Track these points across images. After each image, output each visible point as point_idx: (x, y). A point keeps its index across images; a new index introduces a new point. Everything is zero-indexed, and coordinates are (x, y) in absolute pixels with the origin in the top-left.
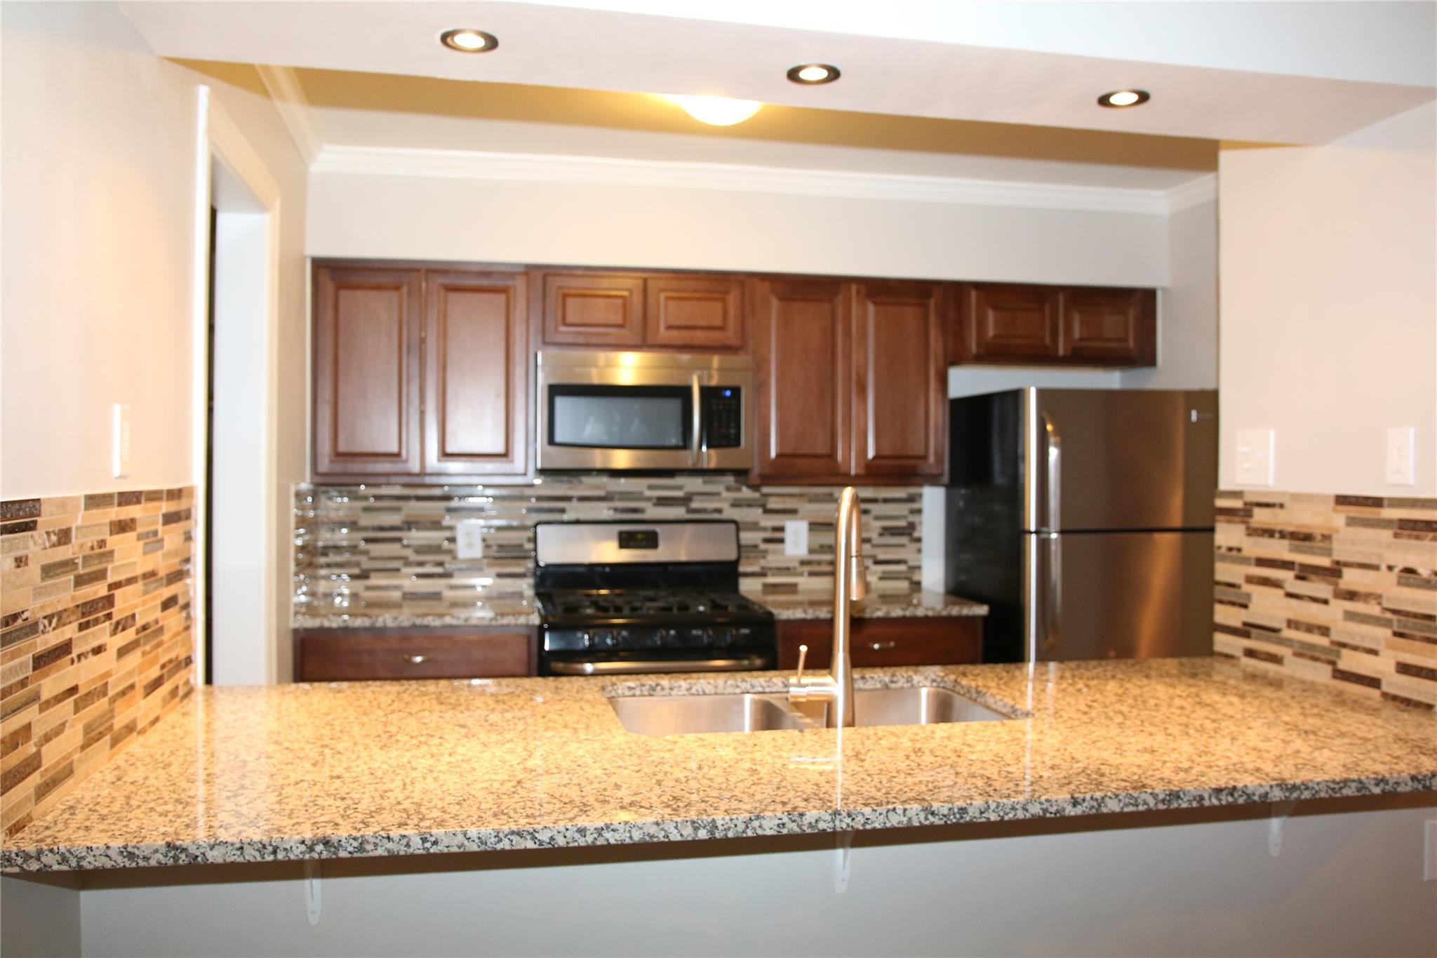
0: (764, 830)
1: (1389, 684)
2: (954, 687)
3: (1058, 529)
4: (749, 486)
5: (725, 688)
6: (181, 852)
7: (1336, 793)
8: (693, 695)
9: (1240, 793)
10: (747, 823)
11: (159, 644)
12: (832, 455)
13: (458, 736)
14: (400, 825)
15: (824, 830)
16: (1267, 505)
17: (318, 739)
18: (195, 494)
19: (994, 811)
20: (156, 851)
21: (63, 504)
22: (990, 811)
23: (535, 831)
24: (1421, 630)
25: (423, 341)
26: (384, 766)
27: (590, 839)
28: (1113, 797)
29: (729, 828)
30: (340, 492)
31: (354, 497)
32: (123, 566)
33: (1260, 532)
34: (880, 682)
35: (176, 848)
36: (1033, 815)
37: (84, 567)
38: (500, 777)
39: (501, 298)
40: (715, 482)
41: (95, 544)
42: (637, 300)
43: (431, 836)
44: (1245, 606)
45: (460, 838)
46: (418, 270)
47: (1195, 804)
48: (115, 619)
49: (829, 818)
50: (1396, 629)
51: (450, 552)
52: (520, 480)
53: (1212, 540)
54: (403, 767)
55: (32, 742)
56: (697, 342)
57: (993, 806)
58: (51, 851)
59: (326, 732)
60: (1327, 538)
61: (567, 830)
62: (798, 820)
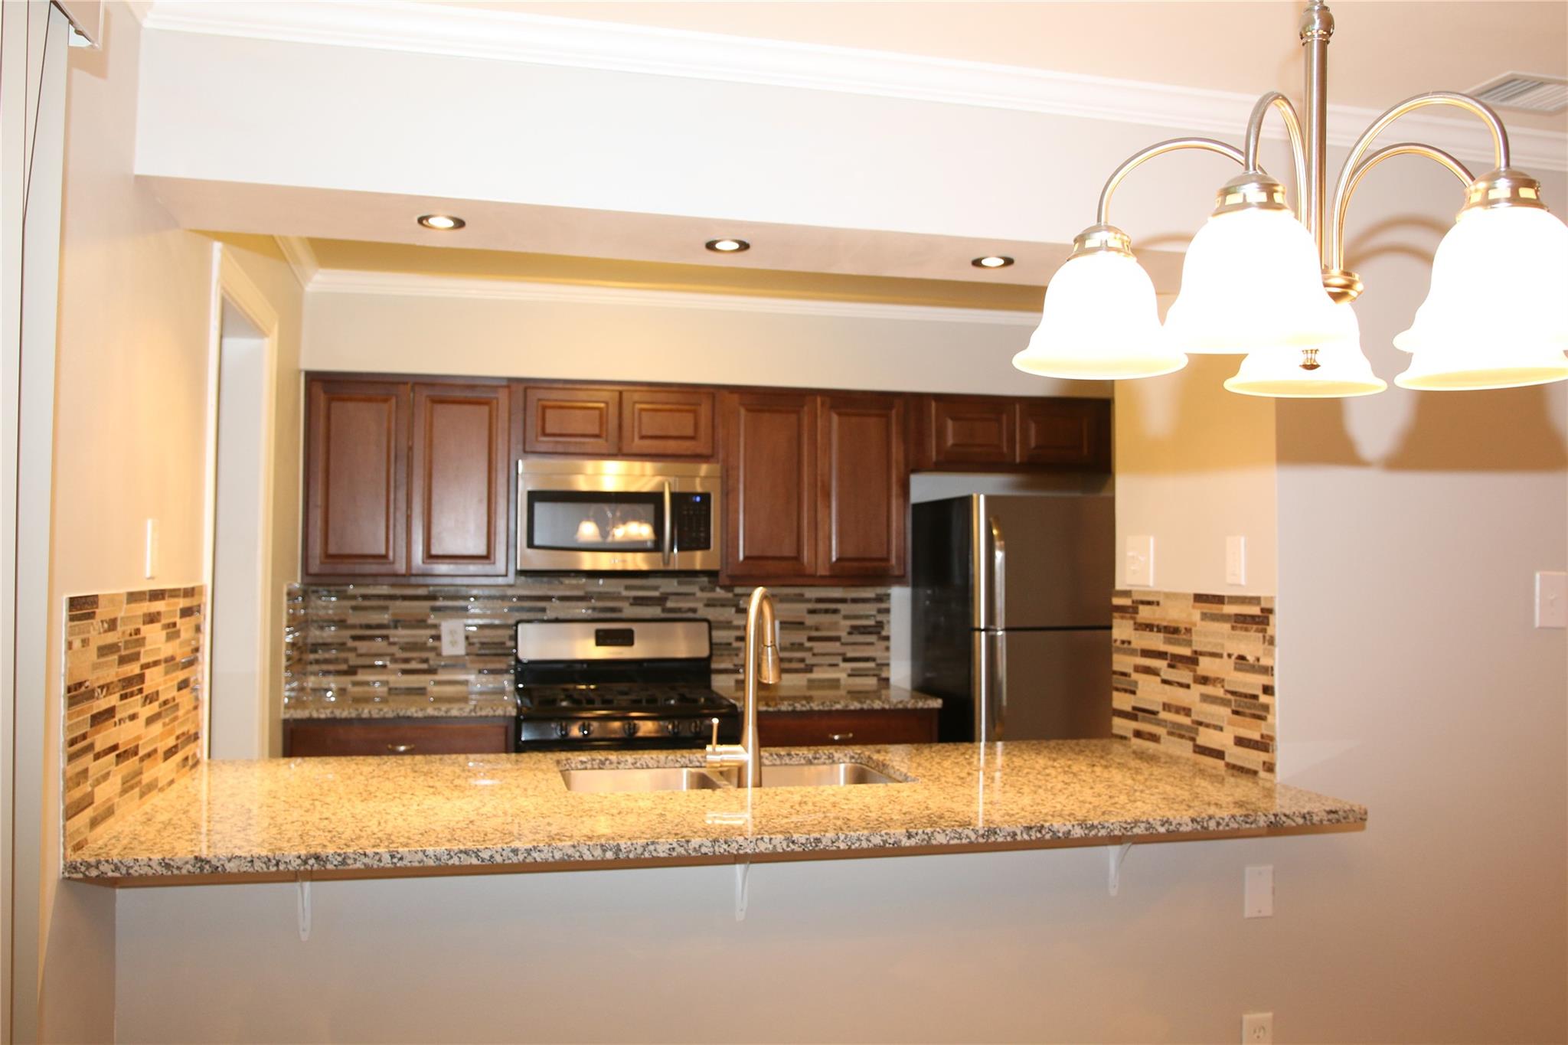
0: (658, 853)
1: (1230, 755)
2: (868, 762)
3: (1003, 627)
4: (722, 587)
5: (666, 763)
6: (206, 864)
7: (1128, 831)
8: (638, 768)
9: (1047, 830)
10: (645, 847)
11: (175, 719)
12: (798, 558)
13: (427, 793)
14: (374, 846)
15: (706, 854)
16: (1149, 603)
17: (309, 795)
18: (204, 593)
19: (843, 841)
20: (187, 863)
21: (112, 599)
22: (840, 841)
23: (478, 850)
24: (1249, 708)
25: (410, 449)
26: (364, 812)
27: (521, 857)
28: (941, 831)
29: (630, 851)
30: (329, 591)
31: (342, 596)
32: (151, 650)
33: (1144, 626)
34: (804, 758)
35: (202, 860)
36: (875, 845)
37: (125, 649)
38: (456, 819)
39: (485, 409)
40: (690, 583)
41: (133, 632)
42: (613, 411)
43: (398, 853)
44: (1133, 693)
45: (420, 855)
46: (405, 383)
47: (1009, 839)
48: (145, 694)
49: (710, 844)
50: (1234, 708)
51: (436, 650)
52: (500, 581)
53: (1111, 634)
54: (380, 812)
55: (89, 783)
56: (669, 451)
57: (842, 837)
58: (107, 861)
59: (316, 791)
60: (1188, 631)
61: (503, 850)
62: (685, 845)
